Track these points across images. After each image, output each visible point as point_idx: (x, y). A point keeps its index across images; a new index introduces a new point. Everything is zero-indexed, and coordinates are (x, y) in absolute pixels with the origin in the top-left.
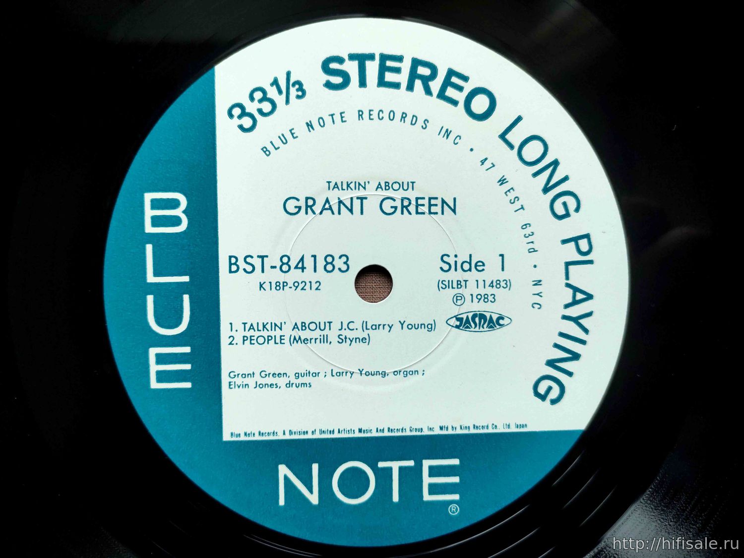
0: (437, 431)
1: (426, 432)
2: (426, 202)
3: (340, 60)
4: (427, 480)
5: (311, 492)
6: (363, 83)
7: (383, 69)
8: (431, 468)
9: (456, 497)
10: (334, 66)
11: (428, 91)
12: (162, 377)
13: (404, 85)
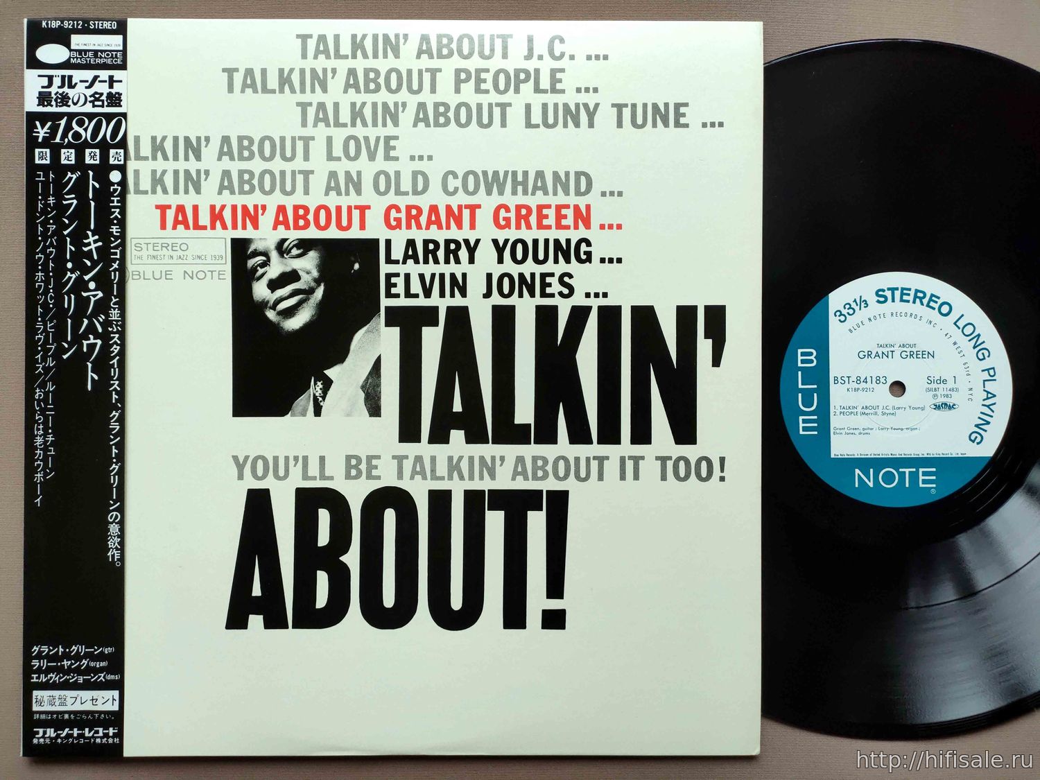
0: (926, 456)
1: (921, 456)
2: (921, 353)
3: (884, 291)
4: (921, 478)
5: (870, 481)
6: (893, 301)
7: (902, 294)
8: (923, 472)
9: (934, 486)
10: (881, 293)
11: (922, 304)
12: (805, 429)
13: (911, 301)
